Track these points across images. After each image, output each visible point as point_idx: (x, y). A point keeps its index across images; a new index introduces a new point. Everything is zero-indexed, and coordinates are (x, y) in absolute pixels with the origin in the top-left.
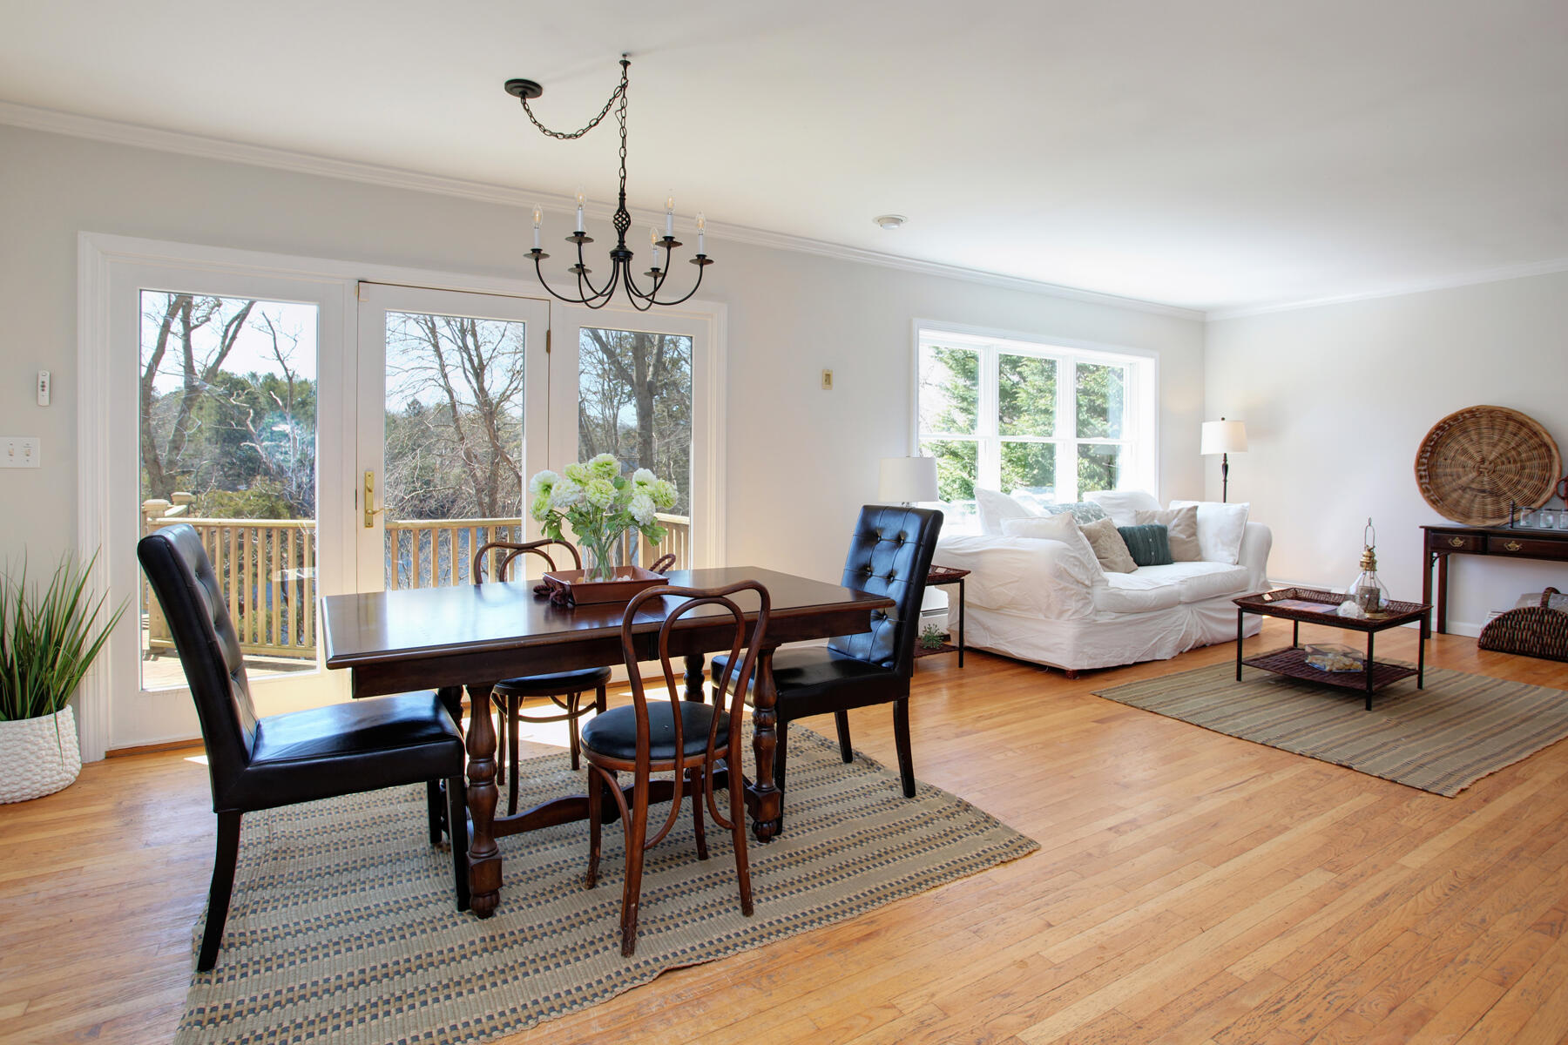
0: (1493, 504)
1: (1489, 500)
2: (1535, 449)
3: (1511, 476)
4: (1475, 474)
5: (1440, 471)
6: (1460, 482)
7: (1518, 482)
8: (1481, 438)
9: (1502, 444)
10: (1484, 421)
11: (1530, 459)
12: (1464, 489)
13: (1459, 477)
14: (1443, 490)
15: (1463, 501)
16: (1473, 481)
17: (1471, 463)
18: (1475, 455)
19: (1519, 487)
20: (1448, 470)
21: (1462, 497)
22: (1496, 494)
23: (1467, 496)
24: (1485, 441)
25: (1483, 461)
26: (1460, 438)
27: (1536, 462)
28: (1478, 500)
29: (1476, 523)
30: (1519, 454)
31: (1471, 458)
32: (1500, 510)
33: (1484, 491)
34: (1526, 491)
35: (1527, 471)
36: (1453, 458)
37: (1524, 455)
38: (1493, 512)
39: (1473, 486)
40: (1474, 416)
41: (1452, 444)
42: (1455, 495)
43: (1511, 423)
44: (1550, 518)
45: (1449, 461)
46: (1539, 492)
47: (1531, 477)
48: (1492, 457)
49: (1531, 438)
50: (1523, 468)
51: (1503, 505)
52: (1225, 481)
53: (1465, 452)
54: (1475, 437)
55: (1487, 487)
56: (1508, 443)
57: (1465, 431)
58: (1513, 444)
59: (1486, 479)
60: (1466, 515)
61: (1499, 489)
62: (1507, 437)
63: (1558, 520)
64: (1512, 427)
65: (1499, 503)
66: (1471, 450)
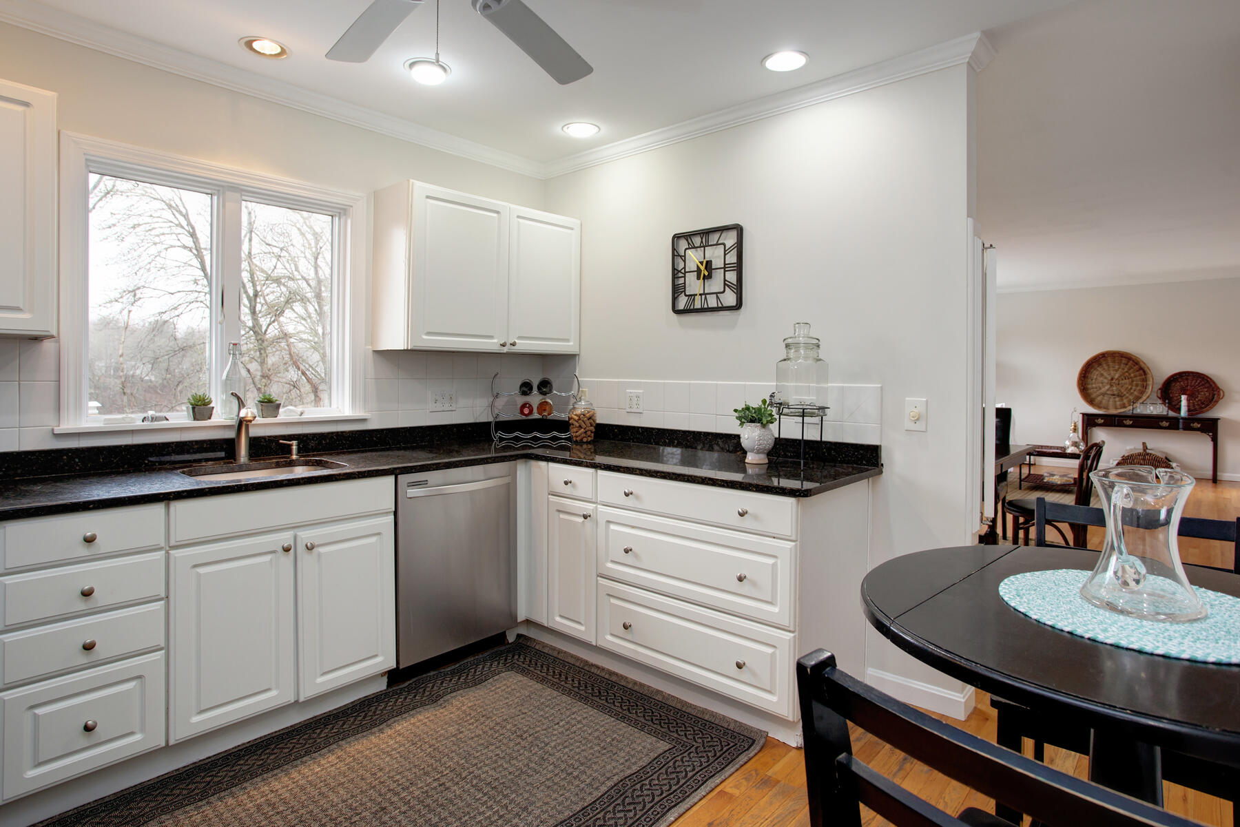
0: (1120, 401)
1: (1117, 399)
2: (1137, 371)
3: (1127, 386)
4: (1108, 386)
5: (1090, 386)
6: (1101, 391)
7: (1131, 389)
8: (1109, 368)
9: (1120, 369)
10: (1109, 359)
11: (1135, 376)
12: (1104, 394)
13: (1100, 389)
14: (1093, 396)
15: (1104, 401)
16: (1108, 390)
17: (1106, 381)
18: (1108, 376)
19: (1132, 391)
20: (1094, 386)
21: (1103, 399)
22: (1120, 396)
23: (1105, 398)
24: (1111, 369)
25: (1112, 379)
26: (1098, 368)
27: (1138, 378)
28: (1111, 400)
29: (1113, 411)
30: (1129, 374)
31: (1106, 378)
32: (1124, 404)
33: (1114, 395)
34: (1136, 393)
35: (1135, 382)
36: (1096, 379)
37: (1132, 375)
38: (1120, 405)
39: (1108, 392)
40: (1105, 356)
41: (1094, 371)
42: (1099, 398)
43: (1124, 359)
44: (1152, 408)
45: (1094, 380)
46: (1142, 393)
47: (1137, 385)
48: (1116, 377)
49: (1128, 362)
50: (1133, 381)
53: (1102, 375)
54: (1106, 367)
55: (1116, 393)
56: (1123, 369)
57: (1100, 365)
58: (1126, 370)
59: (1114, 388)
60: (1106, 408)
61: (1122, 393)
62: (1122, 365)
63: (1156, 408)
64: (1124, 361)
65: (1122, 400)
66: (1105, 374)
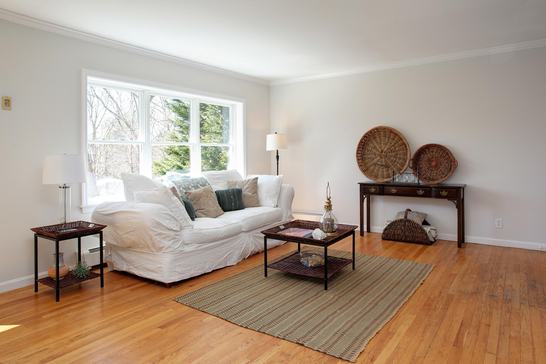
0: (386, 171)
1: (385, 170)
2: (401, 146)
3: (392, 158)
4: (379, 158)
5: (366, 156)
6: (373, 162)
7: (395, 161)
8: (381, 141)
9: (389, 144)
10: (382, 133)
11: (399, 150)
12: (375, 165)
13: (373, 160)
14: (367, 165)
15: (375, 170)
16: (378, 161)
17: (377, 153)
18: (379, 149)
19: (396, 163)
20: (369, 156)
21: (374, 168)
22: (387, 166)
23: (376, 168)
25: (382, 152)
26: (373, 141)
27: (401, 152)
28: (381, 169)
29: (380, 181)
30: (395, 148)
31: (378, 150)
32: (389, 174)
33: (383, 166)
34: (398, 165)
35: (398, 156)
36: (371, 151)
37: (397, 149)
38: (386, 175)
39: (379, 163)
40: (378, 131)
41: (370, 144)
42: (372, 168)
43: (392, 134)
44: (407, 177)
45: (369, 152)
46: (403, 165)
47: (400, 158)
48: (385, 150)
49: (399, 141)
50: (397, 154)
51: (390, 172)
52: (278, 164)
53: (375, 147)
54: (379, 141)
55: (384, 164)
56: (391, 143)
57: (375, 138)
58: (393, 144)
59: (383, 160)
60: (376, 177)
61: (388, 165)
62: (390, 139)
63: (410, 178)
64: (392, 136)
65: (388, 171)
66: (378, 147)
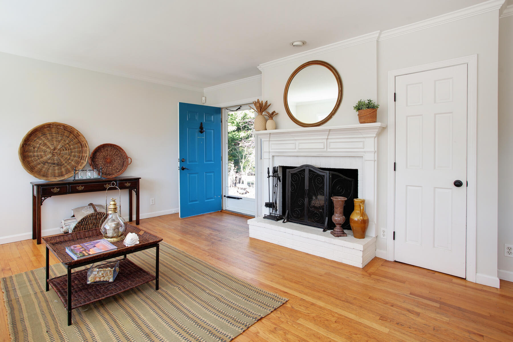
0: (58, 170)
1: (56, 168)
2: (77, 143)
3: (66, 156)
4: (50, 155)
5: (31, 154)
6: (41, 160)
7: (70, 158)
8: (53, 138)
9: (62, 141)
10: (53, 130)
11: (74, 148)
12: (44, 163)
13: (42, 157)
14: (32, 164)
15: (44, 169)
16: (49, 159)
17: (48, 150)
18: (50, 146)
19: (70, 161)
20: (36, 154)
21: (43, 167)
22: (59, 164)
23: (46, 166)
24: (55, 139)
25: (55, 149)
26: (42, 137)
27: (77, 150)
28: (51, 168)
29: (51, 180)
30: (70, 146)
31: (49, 147)
32: (62, 172)
33: (54, 164)
34: (73, 163)
35: (73, 154)
36: (39, 148)
37: (72, 147)
38: (59, 173)
39: (49, 161)
40: (50, 127)
41: (37, 140)
42: (39, 166)
44: (90, 174)
45: (36, 149)
46: (79, 163)
47: (74, 156)
48: (59, 147)
50: (72, 152)
51: (63, 170)
53: (45, 145)
54: (49, 137)
55: (56, 162)
56: (65, 141)
57: (44, 134)
58: (67, 142)
59: (55, 158)
60: (45, 176)
61: (61, 162)
62: (64, 137)
64: (66, 133)
65: (61, 169)
66: (48, 144)
